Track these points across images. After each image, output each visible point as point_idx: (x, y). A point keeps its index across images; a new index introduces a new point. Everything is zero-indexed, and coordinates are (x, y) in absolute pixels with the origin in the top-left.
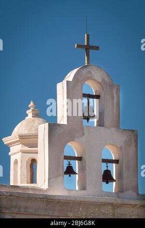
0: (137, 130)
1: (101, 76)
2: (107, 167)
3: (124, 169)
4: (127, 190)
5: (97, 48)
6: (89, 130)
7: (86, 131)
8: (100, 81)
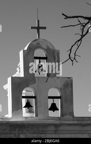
0: (72, 77)
1: (46, 45)
2: (53, 101)
3: (63, 102)
4: (65, 115)
5: (45, 28)
6: (39, 79)
7: (37, 80)
8: (46, 48)
